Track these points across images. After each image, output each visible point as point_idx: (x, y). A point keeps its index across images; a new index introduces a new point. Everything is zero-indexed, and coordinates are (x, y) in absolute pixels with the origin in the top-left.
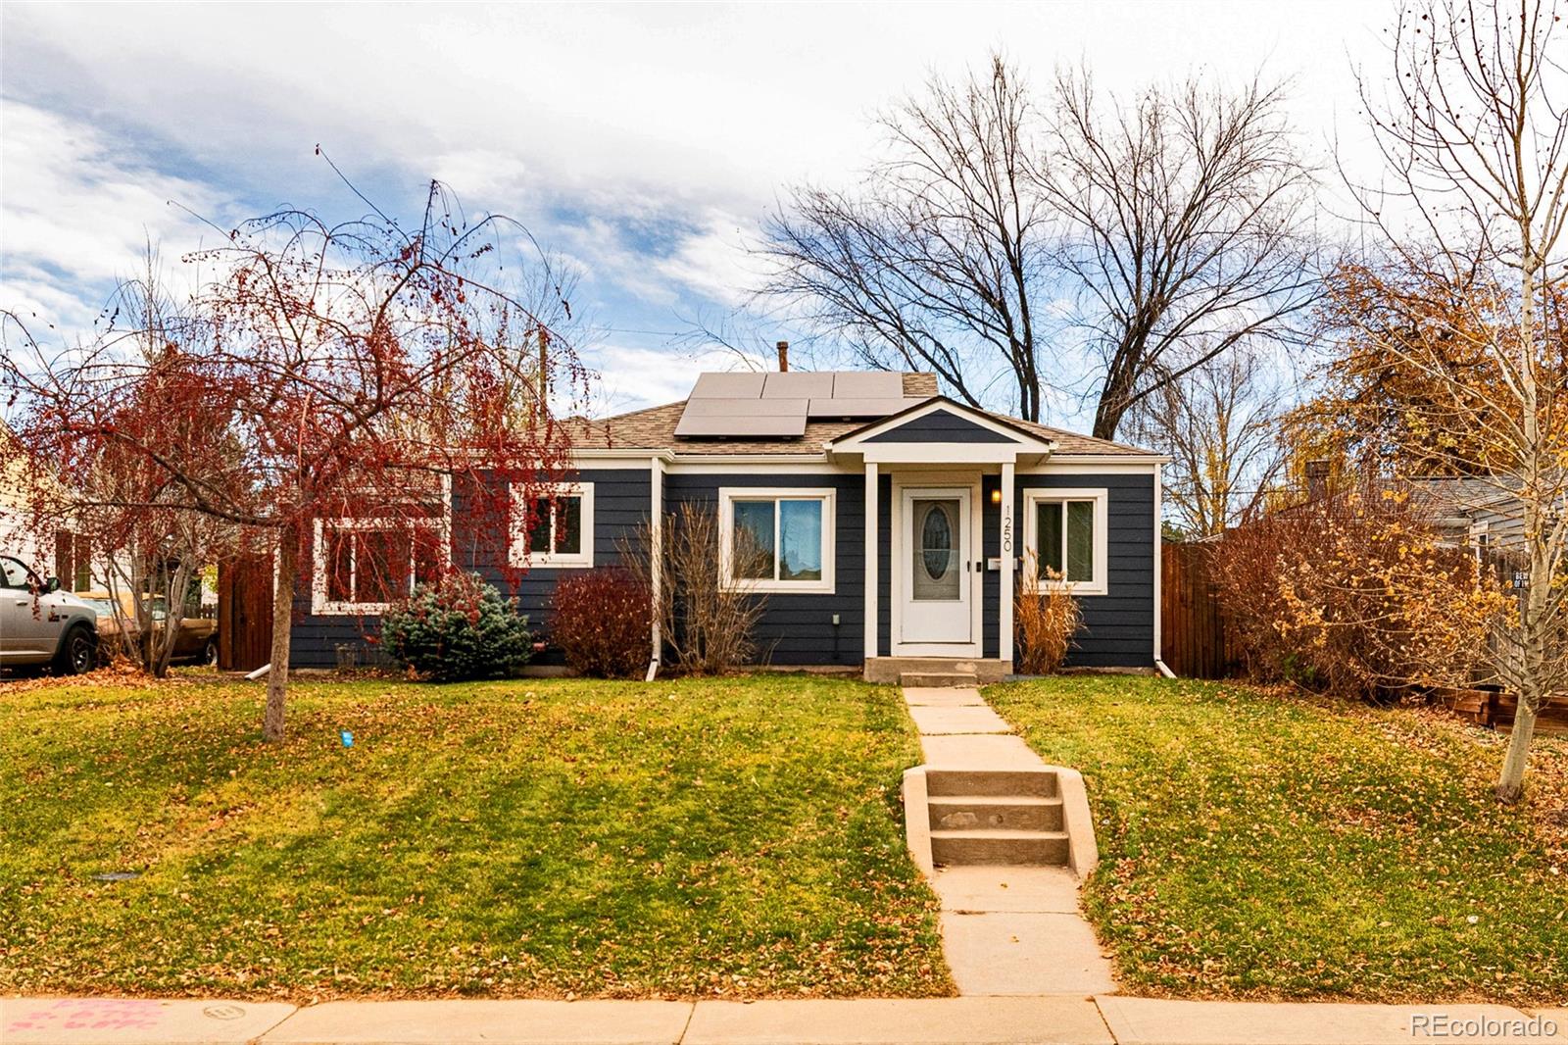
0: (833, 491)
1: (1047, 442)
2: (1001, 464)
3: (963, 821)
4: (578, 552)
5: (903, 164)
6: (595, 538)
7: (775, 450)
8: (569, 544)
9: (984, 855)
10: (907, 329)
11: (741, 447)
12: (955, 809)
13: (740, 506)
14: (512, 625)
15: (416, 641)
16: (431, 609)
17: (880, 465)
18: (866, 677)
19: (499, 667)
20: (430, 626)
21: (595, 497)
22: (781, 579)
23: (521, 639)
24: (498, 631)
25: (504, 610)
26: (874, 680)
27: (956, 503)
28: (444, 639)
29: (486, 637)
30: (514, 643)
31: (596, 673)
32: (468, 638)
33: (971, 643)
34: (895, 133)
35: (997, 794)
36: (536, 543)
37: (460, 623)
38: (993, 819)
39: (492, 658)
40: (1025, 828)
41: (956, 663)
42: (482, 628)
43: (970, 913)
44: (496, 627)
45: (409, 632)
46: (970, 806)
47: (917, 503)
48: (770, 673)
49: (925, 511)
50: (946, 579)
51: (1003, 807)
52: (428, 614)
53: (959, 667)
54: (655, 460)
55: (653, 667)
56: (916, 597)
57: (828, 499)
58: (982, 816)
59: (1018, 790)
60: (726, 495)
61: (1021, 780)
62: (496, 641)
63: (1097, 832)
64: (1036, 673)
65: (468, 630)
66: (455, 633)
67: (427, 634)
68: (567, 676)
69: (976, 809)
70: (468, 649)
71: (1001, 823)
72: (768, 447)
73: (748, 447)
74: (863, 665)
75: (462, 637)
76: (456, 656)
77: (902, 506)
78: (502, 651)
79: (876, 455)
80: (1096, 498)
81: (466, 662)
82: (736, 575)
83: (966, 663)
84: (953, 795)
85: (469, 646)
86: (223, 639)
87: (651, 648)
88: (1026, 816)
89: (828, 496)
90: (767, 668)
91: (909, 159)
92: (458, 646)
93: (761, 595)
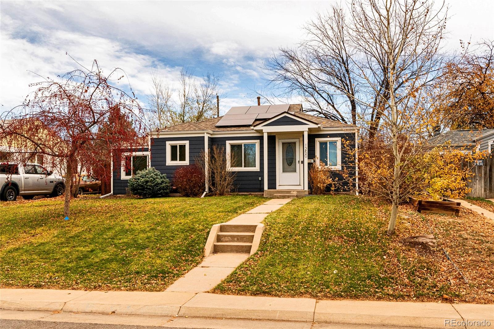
0: (259, 141)
1: (317, 124)
2: (303, 131)
3: (227, 240)
4: (185, 160)
5: (311, 41)
6: (189, 157)
7: (243, 129)
8: (183, 158)
9: (229, 250)
10: (317, 89)
11: (233, 129)
12: (225, 236)
13: (233, 146)
14: (162, 182)
15: (136, 187)
16: (139, 178)
17: (268, 133)
18: (265, 196)
19: (160, 194)
20: (139, 183)
21: (189, 145)
22: (244, 167)
23: (166, 186)
24: (158, 184)
25: (161, 178)
26: (267, 197)
27: (295, 143)
28: (142, 186)
29: (155, 185)
30: (163, 187)
31: (187, 195)
32: (149, 186)
33: (300, 185)
34: (309, 32)
35: (241, 232)
36: (174, 158)
37: (147, 182)
38: (236, 239)
39: (157, 191)
40: (245, 242)
41: (291, 191)
42: (153, 183)
43: (205, 267)
44: (158, 183)
45: (134, 184)
46: (229, 235)
47: (283, 144)
48: (237, 195)
49: (286, 146)
50: (293, 166)
51: (238, 236)
52: (139, 179)
53: (292, 192)
54: (205, 134)
55: (205, 193)
56: (283, 172)
57: (257, 143)
58: (233, 238)
59: (247, 230)
60: (228, 143)
61: (248, 227)
62: (158, 187)
63: (260, 243)
64: (316, 194)
65: (149, 184)
66: (146, 184)
67: (139, 185)
68: (180, 196)
69: (231, 236)
70: (149, 189)
71: (238, 240)
72: (241, 128)
73: (235, 129)
74: (263, 192)
75: (148, 186)
76: (147, 191)
77: (279, 145)
78: (160, 189)
79: (267, 130)
80: (338, 141)
81: (150, 193)
82: (232, 166)
83: (294, 191)
84: (228, 232)
85: (149, 188)
86: (102, 187)
87: (205, 188)
88: (245, 238)
89: (257, 142)
90: (236, 193)
91: (313, 39)
92: (147, 188)
93: (235, 172)
